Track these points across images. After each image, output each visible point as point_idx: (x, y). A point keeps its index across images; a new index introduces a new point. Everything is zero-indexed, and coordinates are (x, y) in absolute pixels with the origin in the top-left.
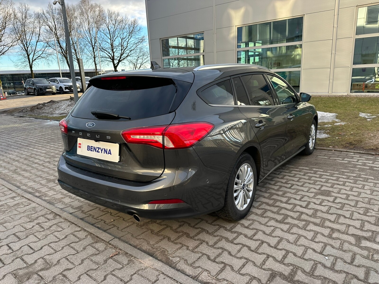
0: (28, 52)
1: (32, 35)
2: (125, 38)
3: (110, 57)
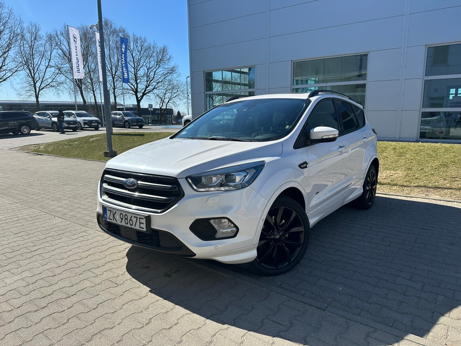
0: (35, 80)
1: (42, 59)
2: (152, 67)
3: (133, 89)
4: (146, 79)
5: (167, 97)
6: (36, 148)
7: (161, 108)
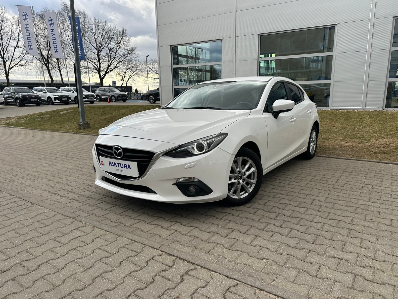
0: (4, 59)
1: (10, 40)
2: (113, 48)
3: (96, 68)
4: (108, 59)
6: (7, 122)
7: (122, 85)
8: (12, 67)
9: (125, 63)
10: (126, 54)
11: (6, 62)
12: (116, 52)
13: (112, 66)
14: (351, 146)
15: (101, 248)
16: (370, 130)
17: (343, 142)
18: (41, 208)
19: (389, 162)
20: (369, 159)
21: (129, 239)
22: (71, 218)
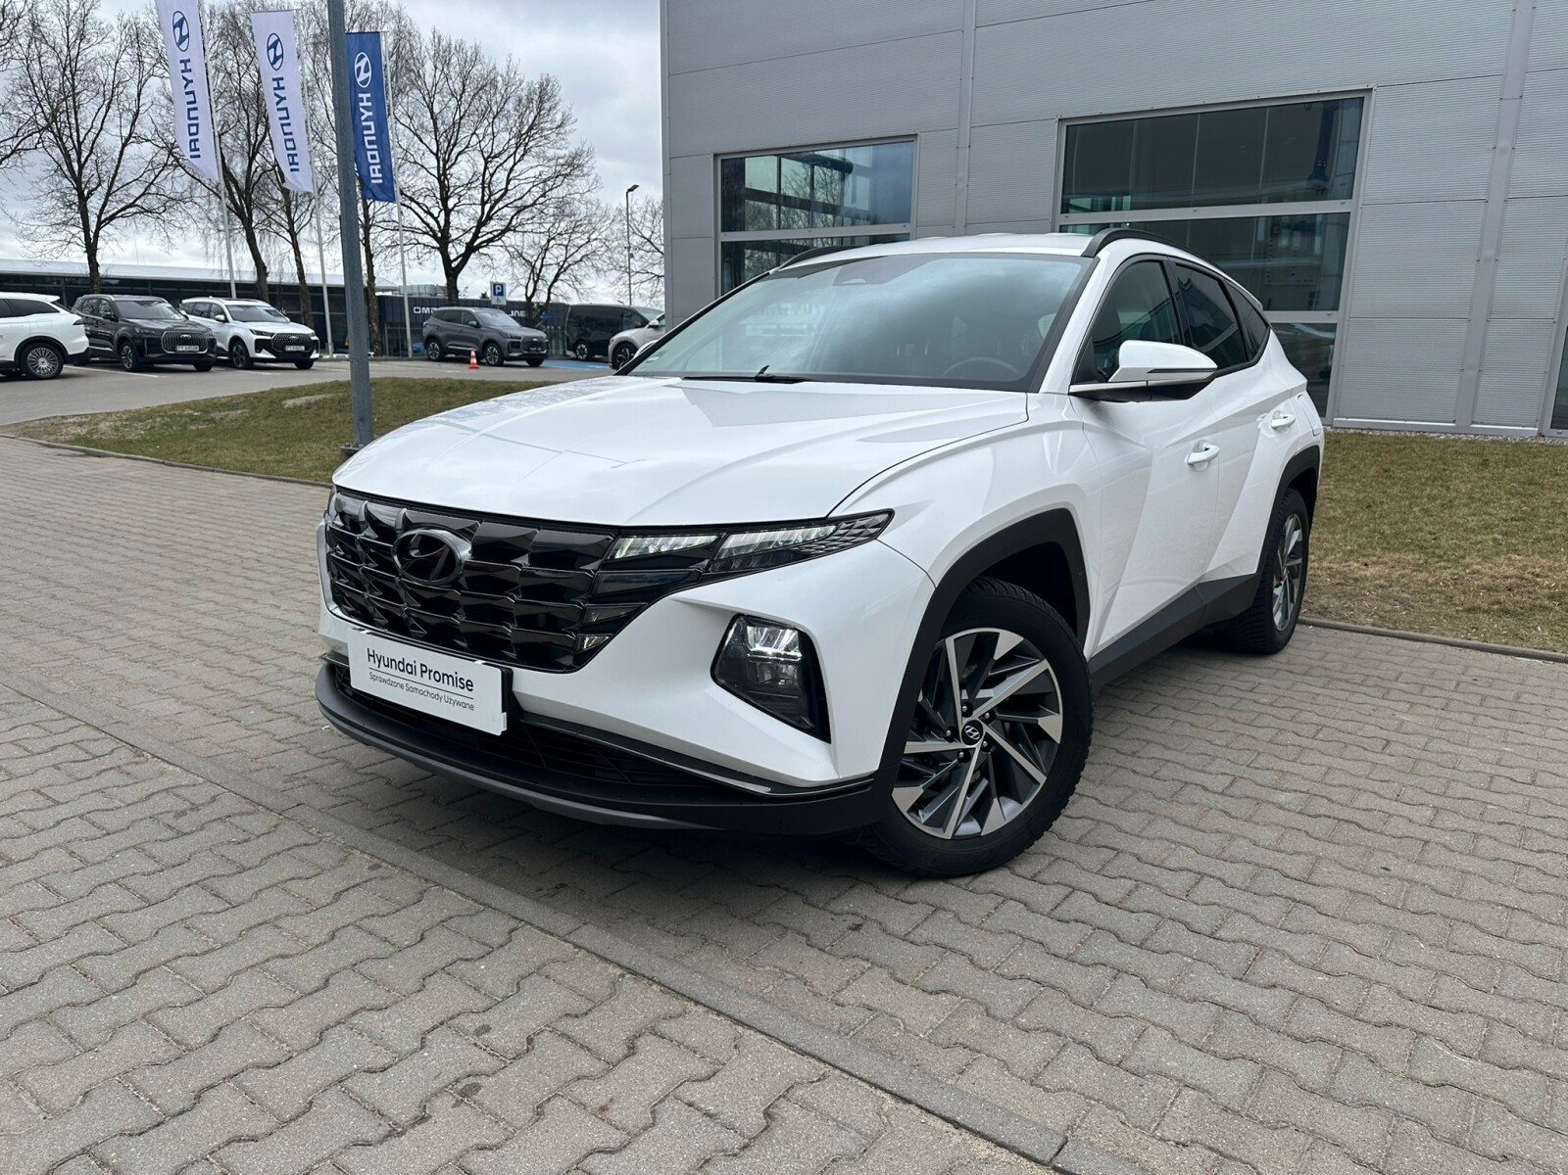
0: (83, 186)
1: (107, 112)
2: (500, 154)
3: (431, 228)
4: (479, 196)
5: (552, 262)
6: (82, 431)
7: (529, 299)
8: (113, 217)
9: (545, 211)
10: (549, 179)
11: (88, 197)
12: (511, 170)
13: (492, 223)
14: (1382, 582)
15: (365, 923)
16: (1470, 519)
17: (1351, 563)
18: (171, 768)
19: (1518, 649)
20: (1443, 634)
21: (467, 897)
22: (271, 811)
